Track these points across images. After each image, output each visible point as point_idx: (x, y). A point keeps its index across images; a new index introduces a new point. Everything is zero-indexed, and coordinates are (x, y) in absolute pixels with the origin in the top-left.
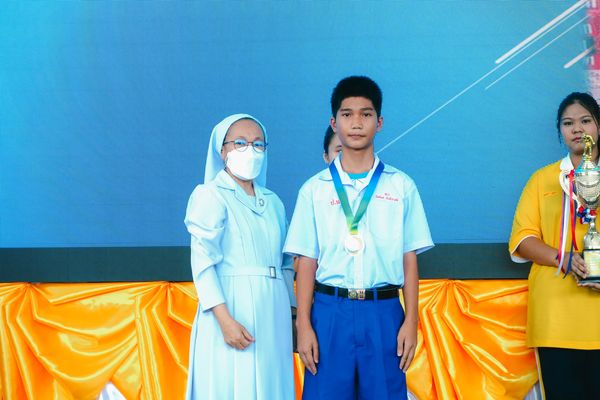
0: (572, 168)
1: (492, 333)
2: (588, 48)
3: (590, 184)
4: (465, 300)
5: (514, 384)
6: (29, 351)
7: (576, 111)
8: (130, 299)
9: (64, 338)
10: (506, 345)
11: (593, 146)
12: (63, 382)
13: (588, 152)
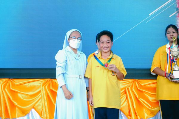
0: (170, 46)
1: (147, 95)
2: (177, 11)
3: (175, 51)
4: (139, 86)
5: (153, 110)
6: (9, 99)
7: (171, 30)
8: (39, 84)
9: (19, 95)
10: (151, 99)
11: (176, 40)
12: (19, 108)
13: (174, 42)
